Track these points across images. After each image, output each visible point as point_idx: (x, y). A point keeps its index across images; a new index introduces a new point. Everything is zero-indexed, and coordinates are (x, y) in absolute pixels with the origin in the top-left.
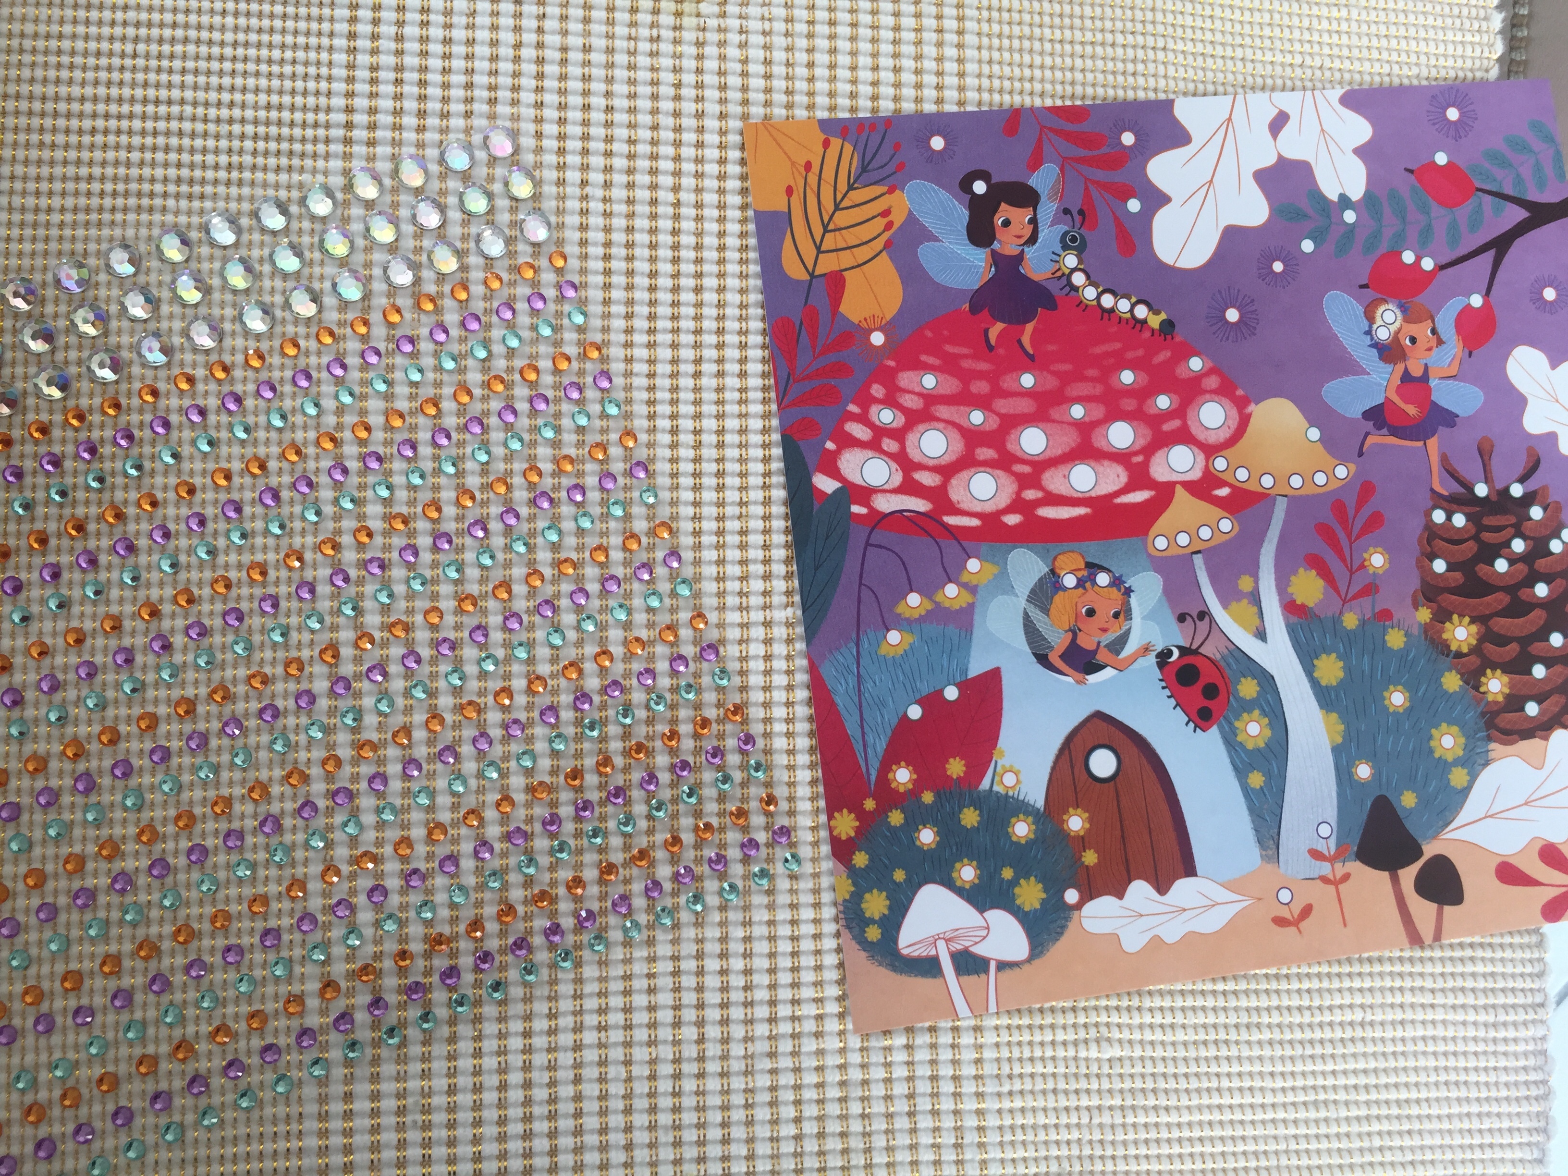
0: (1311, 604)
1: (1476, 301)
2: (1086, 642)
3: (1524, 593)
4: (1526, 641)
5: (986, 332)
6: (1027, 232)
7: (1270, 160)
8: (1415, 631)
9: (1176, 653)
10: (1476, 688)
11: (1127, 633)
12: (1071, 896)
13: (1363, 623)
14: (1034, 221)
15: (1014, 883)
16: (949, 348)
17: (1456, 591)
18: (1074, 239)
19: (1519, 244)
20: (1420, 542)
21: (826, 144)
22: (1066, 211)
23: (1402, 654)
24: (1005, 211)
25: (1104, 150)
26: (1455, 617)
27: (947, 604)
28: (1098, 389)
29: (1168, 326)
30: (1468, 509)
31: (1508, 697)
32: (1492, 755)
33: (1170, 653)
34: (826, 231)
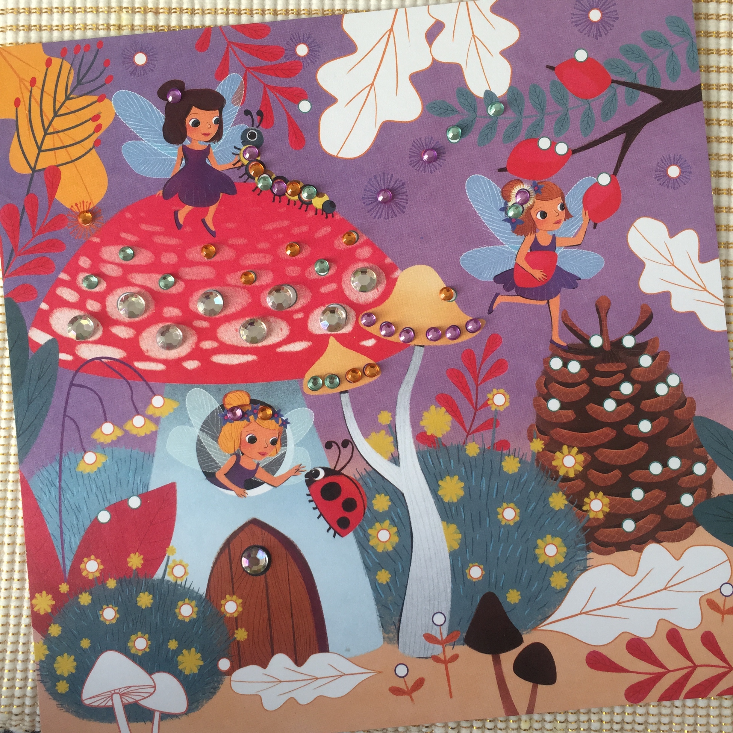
0: (439, 435)
1: (604, 179)
2: (247, 463)
3: (629, 429)
4: (626, 469)
5: (176, 213)
6: (213, 131)
7: (425, 64)
8: (529, 459)
9: (322, 473)
10: (580, 506)
11: (283, 456)
12: (224, 664)
13: (483, 451)
14: (219, 122)
15: (178, 652)
16: (144, 227)
17: (568, 426)
18: (252, 136)
19: (647, 129)
20: (538, 385)
21: (48, 63)
22: (247, 113)
23: (516, 478)
24: (196, 113)
25: (282, 60)
26: (565, 448)
27: (134, 432)
28: (268, 259)
29: (330, 205)
30: (582, 358)
31: (607, 515)
32: (589, 563)
33: (317, 473)
34: (46, 133)
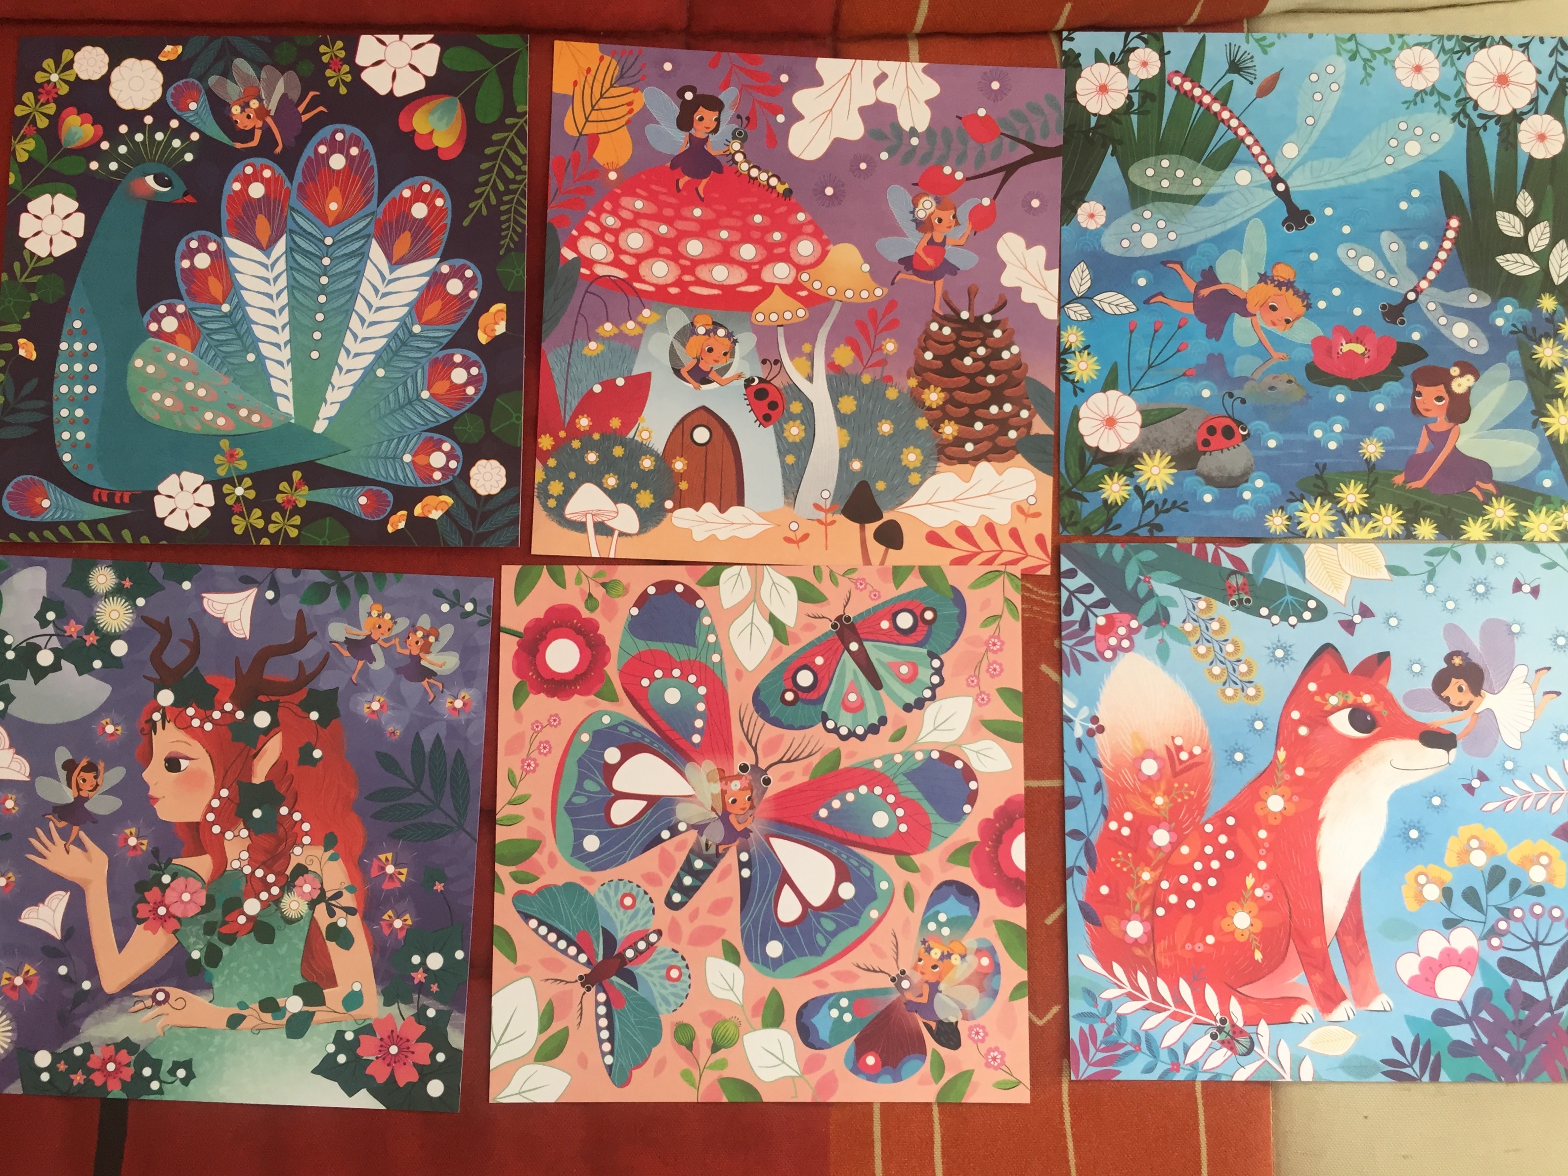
0: (844, 365)
1: (986, 202)
2: (704, 366)
3: (979, 379)
4: (974, 407)
5: (678, 181)
6: (713, 126)
7: (870, 101)
8: (905, 391)
9: (757, 381)
10: (937, 429)
11: (730, 365)
12: (669, 504)
13: (874, 381)
14: (718, 120)
15: (637, 491)
16: (654, 187)
17: (936, 372)
18: (740, 134)
19: (1022, 170)
20: (919, 340)
21: (602, 59)
22: (739, 117)
23: (895, 403)
24: (702, 112)
25: (769, 83)
26: (932, 387)
27: (627, 332)
28: (739, 224)
29: (788, 192)
30: (953, 325)
31: (956, 438)
32: (937, 469)
33: (753, 380)
34: (593, 109)
